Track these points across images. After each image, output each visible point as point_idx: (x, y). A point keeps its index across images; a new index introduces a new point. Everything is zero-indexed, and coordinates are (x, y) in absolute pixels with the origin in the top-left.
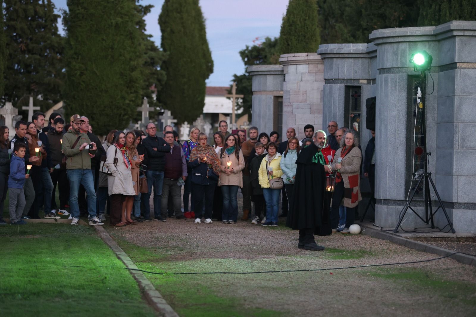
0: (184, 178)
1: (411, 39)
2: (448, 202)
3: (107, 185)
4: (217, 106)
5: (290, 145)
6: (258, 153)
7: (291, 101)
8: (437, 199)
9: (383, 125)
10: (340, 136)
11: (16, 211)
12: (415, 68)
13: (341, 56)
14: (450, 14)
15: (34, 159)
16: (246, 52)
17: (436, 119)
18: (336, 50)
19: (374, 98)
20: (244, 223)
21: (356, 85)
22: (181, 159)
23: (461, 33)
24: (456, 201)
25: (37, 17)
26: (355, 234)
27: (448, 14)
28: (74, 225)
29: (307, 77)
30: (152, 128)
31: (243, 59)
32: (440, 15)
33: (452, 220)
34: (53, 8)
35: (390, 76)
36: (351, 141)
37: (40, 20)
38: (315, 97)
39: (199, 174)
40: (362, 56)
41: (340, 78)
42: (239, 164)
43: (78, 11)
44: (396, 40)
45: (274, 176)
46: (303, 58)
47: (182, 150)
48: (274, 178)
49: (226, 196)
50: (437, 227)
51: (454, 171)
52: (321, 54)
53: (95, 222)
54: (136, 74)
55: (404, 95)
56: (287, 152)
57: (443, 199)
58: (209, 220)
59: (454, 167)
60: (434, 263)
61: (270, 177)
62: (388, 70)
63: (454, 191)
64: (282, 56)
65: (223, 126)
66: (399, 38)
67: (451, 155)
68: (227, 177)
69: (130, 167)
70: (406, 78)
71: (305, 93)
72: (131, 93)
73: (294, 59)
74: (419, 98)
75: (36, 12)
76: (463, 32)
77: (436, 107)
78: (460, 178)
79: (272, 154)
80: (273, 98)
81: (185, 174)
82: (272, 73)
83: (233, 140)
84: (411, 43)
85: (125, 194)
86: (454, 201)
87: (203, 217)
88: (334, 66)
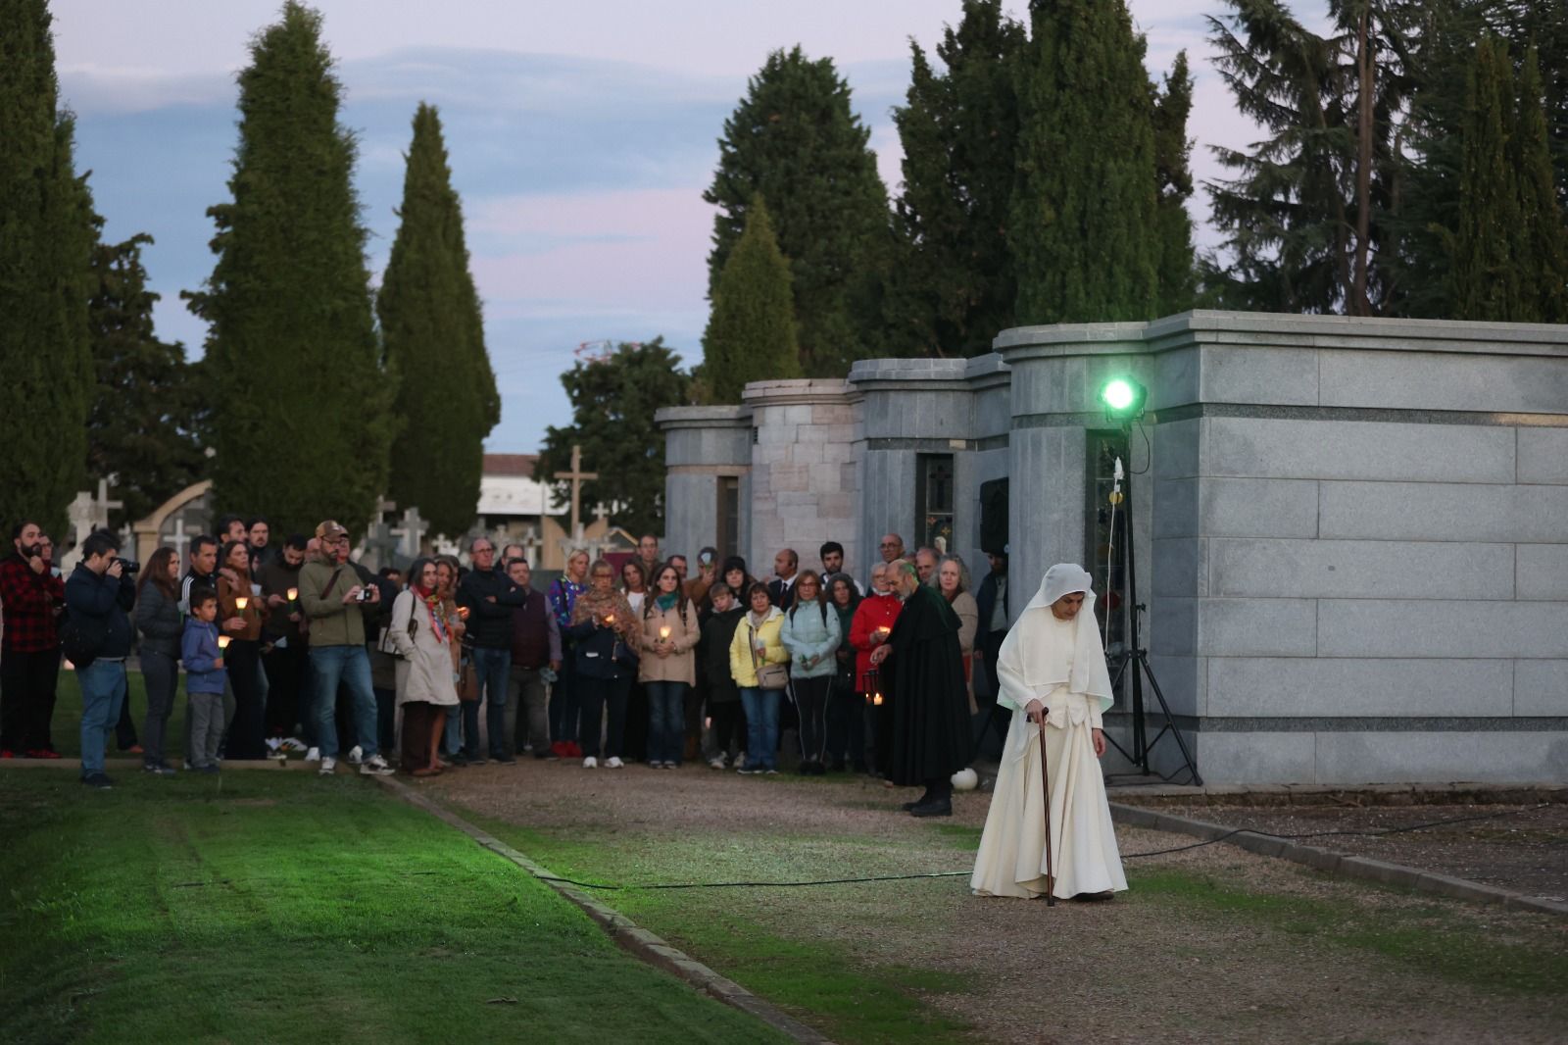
0: (555, 664)
1: (1092, 349)
2: (1185, 717)
3: (394, 684)
4: (497, 497)
5: (802, 590)
6: (720, 609)
7: (772, 488)
8: (1160, 710)
9: (1029, 543)
10: (927, 567)
11: (207, 743)
12: (1109, 416)
13: (906, 386)
14: (1088, 294)
15: (236, 623)
16: (577, 375)
17: (1150, 529)
18: (897, 373)
19: (1004, 483)
20: (695, 768)
21: (942, 451)
22: (545, 622)
23: (1211, 338)
24: (1204, 714)
25: (105, 298)
26: (968, 791)
27: (1082, 295)
28: (326, 774)
29: (808, 434)
30: (483, 550)
31: (570, 392)
32: (1064, 297)
33: (1196, 757)
34: (143, 278)
35: (1046, 432)
36: (955, 579)
37: (113, 305)
38: (828, 479)
39: (595, 655)
40: (955, 386)
41: (904, 436)
42: (686, 633)
43: (247, 285)
44: (1060, 351)
45: (769, 660)
46: (800, 391)
47: (547, 600)
48: (767, 664)
49: (657, 704)
50: (1155, 773)
51: (1200, 645)
52: (857, 382)
53: (374, 767)
54: (376, 427)
55: (1077, 477)
56: (797, 607)
57: (1173, 710)
58: (615, 761)
59: (1200, 638)
60: (1194, 854)
61: (759, 661)
62: (1041, 419)
63: (1199, 690)
64: (748, 385)
65: (646, 546)
66: (1067, 347)
67: (1192, 610)
68: (660, 662)
69: (446, 639)
70: (1084, 436)
71: (806, 468)
72: (365, 470)
73: (779, 392)
74: (1119, 482)
75: (104, 288)
76: (1215, 334)
77: (1151, 503)
78: (1211, 661)
79: (761, 609)
80: (715, 480)
81: (557, 655)
82: (714, 424)
83: (673, 578)
84: (1094, 359)
85: (433, 701)
86: (1198, 715)
87: (603, 755)
88: (890, 409)
